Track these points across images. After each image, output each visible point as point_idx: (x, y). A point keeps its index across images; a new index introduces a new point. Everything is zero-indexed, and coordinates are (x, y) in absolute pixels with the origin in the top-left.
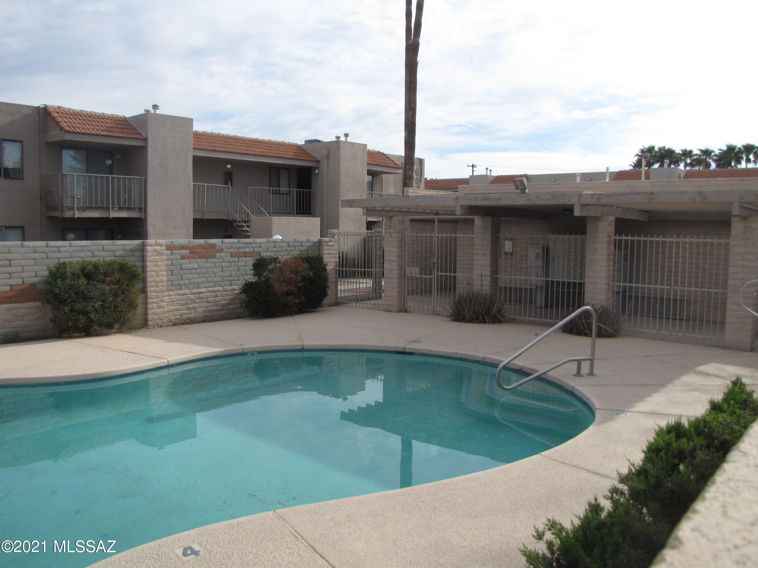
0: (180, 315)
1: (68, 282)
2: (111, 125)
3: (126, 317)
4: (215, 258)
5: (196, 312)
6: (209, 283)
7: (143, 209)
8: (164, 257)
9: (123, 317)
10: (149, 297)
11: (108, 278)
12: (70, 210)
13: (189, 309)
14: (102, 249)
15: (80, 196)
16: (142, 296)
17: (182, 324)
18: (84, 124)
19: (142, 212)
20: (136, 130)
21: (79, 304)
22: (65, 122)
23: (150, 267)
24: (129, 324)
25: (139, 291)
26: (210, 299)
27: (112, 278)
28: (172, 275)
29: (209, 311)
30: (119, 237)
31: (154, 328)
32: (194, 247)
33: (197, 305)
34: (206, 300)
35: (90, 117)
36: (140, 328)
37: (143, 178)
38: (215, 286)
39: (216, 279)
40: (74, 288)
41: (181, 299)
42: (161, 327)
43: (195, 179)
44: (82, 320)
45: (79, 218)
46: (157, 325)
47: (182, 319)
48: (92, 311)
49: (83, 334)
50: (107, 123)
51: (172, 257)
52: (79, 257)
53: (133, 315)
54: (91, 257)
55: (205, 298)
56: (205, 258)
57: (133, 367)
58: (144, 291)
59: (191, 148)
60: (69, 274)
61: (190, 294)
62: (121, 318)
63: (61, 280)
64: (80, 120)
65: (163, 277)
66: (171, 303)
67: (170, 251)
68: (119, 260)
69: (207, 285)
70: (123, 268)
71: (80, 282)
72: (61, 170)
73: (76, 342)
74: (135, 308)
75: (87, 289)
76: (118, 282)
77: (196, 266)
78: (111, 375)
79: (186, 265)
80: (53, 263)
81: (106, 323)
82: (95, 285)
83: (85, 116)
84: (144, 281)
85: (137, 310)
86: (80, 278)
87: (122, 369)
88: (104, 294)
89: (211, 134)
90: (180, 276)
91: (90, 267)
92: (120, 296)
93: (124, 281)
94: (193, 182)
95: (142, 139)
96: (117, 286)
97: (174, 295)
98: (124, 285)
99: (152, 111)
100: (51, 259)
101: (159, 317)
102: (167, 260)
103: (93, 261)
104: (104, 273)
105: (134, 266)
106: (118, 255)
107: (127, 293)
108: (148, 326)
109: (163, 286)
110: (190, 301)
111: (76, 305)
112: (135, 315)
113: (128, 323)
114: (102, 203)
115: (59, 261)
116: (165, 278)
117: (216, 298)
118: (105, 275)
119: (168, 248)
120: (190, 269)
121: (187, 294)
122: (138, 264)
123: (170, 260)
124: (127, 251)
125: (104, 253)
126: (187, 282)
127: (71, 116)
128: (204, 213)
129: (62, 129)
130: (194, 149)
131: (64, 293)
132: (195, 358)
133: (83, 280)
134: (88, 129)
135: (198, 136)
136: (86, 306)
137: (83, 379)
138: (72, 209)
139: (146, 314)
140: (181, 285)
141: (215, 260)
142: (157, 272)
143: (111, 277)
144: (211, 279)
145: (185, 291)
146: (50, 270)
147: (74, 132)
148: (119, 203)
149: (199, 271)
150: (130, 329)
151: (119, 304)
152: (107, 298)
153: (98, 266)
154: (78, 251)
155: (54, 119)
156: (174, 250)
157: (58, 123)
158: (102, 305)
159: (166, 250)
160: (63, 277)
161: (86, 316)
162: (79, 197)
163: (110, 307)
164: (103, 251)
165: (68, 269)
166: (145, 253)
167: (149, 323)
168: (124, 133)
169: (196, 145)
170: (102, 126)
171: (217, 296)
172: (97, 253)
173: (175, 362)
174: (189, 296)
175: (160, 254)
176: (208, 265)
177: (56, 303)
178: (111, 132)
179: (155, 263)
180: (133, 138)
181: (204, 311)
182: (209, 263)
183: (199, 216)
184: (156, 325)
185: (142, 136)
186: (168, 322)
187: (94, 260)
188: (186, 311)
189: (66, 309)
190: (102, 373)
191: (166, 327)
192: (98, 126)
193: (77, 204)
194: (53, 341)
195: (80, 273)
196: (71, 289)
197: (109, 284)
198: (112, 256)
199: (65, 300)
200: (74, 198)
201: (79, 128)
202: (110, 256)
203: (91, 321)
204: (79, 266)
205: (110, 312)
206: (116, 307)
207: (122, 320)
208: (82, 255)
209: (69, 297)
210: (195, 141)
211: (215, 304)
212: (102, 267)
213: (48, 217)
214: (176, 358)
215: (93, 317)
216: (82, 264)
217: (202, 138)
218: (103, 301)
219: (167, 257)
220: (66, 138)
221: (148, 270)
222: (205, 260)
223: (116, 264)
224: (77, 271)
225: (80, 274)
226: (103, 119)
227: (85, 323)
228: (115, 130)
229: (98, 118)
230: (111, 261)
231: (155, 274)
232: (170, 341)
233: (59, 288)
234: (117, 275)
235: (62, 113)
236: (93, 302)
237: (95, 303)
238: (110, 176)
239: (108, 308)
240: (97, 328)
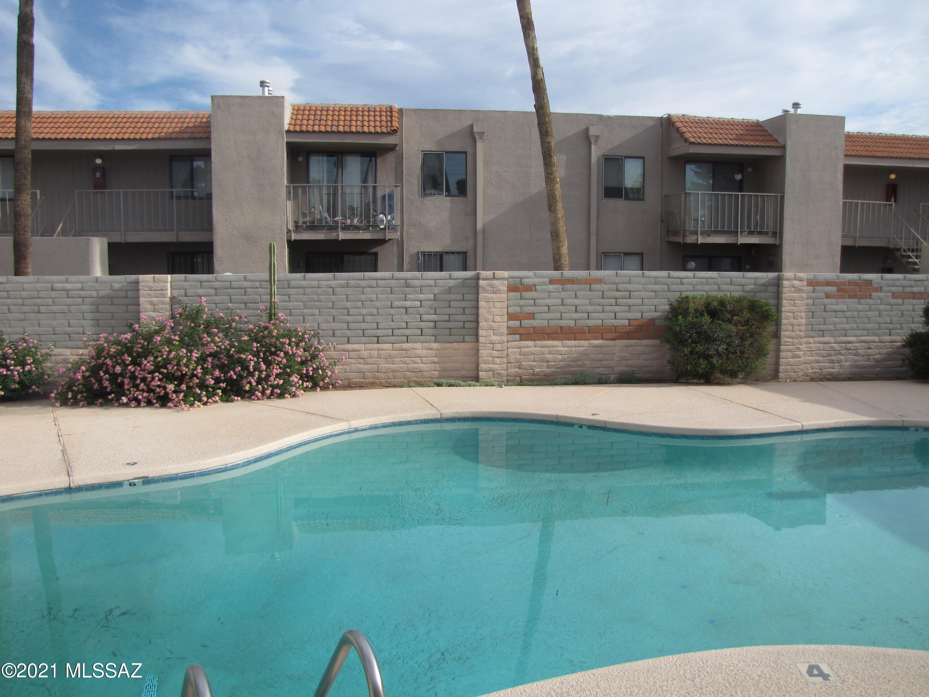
0: (820, 369)
1: (690, 319)
2: (741, 132)
3: (754, 366)
4: (870, 298)
5: (841, 366)
6: (860, 330)
7: (778, 233)
8: (804, 295)
9: (750, 365)
10: (782, 344)
11: (735, 318)
12: (693, 234)
13: (832, 362)
14: (729, 282)
15: (705, 217)
16: (774, 341)
17: (821, 380)
18: (711, 133)
19: (776, 237)
20: (771, 136)
21: (701, 345)
22: (690, 132)
23: (786, 306)
24: (757, 374)
25: (771, 336)
26: (861, 352)
27: (740, 318)
28: (813, 318)
29: (857, 367)
30: (748, 267)
31: (786, 381)
32: (843, 283)
33: (842, 357)
34: (854, 352)
35: (717, 124)
36: (768, 381)
37: (779, 195)
38: (868, 335)
39: (870, 326)
40: (696, 327)
41: (822, 348)
42: (795, 381)
43: (847, 194)
44: (703, 365)
45: (702, 244)
46: (790, 378)
47: (821, 374)
48: (715, 355)
49: (702, 381)
50: (737, 130)
51: (814, 295)
52: (704, 291)
53: (762, 364)
54: (716, 291)
55: (854, 350)
56: (857, 298)
57: (759, 427)
58: (777, 335)
59: (841, 156)
60: (691, 310)
61: (834, 343)
62: (747, 366)
63: (683, 317)
64: (706, 128)
65: (801, 320)
66: (809, 353)
67: (812, 288)
68: (750, 296)
69: (858, 332)
70: (753, 306)
71: (704, 321)
72: (684, 188)
73: (694, 390)
74: (765, 355)
75: (710, 329)
76: (747, 323)
77: (844, 307)
78: (733, 433)
79: (832, 306)
80: (674, 297)
81: (729, 370)
82: (720, 325)
83: (712, 124)
84: (778, 323)
85: (767, 358)
86: (703, 315)
87: (745, 428)
88: (730, 336)
89: (868, 135)
90: (822, 320)
91: (715, 303)
92: (748, 340)
93: (753, 322)
94: (843, 199)
95: (778, 147)
96: (745, 328)
97: (815, 343)
98: (753, 327)
99: (792, 111)
100: (673, 291)
101: (793, 369)
102: (807, 298)
103: (719, 296)
104: (731, 311)
105: (767, 305)
106: (747, 290)
107: (757, 336)
108: (778, 378)
109: (801, 331)
110: (833, 352)
111: (697, 346)
112: (765, 364)
113: (755, 373)
114: (729, 226)
115: (681, 294)
116: (803, 321)
117: (869, 351)
118: (732, 313)
119: (812, 283)
120: (836, 311)
121: (830, 343)
122: (772, 302)
123: (811, 298)
124: (760, 285)
125: (731, 287)
126: (832, 327)
127: (696, 125)
128: (856, 238)
129: (686, 140)
130: (846, 156)
131: (685, 332)
132: (837, 426)
133: (706, 318)
134: (715, 139)
135: (851, 138)
136: (708, 349)
137: (701, 434)
138: (696, 233)
139: (777, 364)
140: (823, 331)
141: (870, 301)
142: (794, 313)
143: (739, 316)
144: (863, 325)
145: (827, 338)
146: (671, 305)
147: (699, 144)
148: (749, 227)
149: (848, 314)
150: (757, 380)
151: (746, 349)
152: (733, 342)
153: (725, 302)
154: (702, 284)
155: (678, 129)
156: (818, 286)
157: (682, 134)
158: (726, 349)
159: (807, 286)
160: (685, 313)
161: (707, 360)
162: (703, 219)
163: (736, 352)
164: (731, 284)
165: (691, 304)
166: (780, 289)
167: (781, 375)
168: (757, 140)
169: (848, 150)
170: (731, 134)
171: (870, 348)
172: (724, 287)
173: (811, 428)
174: (833, 345)
175: (799, 291)
176: (860, 307)
177: (675, 343)
178: (741, 140)
179: (792, 302)
180: (768, 146)
181: (851, 366)
182: (862, 305)
183: (849, 243)
184: (788, 378)
185: (780, 143)
186: (803, 376)
187: (720, 294)
188: (827, 364)
189: (685, 350)
190: (723, 430)
191: (801, 381)
192: (726, 134)
193: (701, 227)
194: (670, 386)
195: (704, 309)
196: (693, 328)
197: (736, 325)
198: (740, 291)
199: (686, 340)
200: (698, 220)
201: (705, 138)
202: (738, 291)
203: (713, 366)
204: (703, 302)
205: (736, 358)
206: (742, 352)
207: (748, 369)
208: (707, 288)
209: (690, 337)
210: (847, 146)
211: (866, 358)
212: (729, 304)
213: (669, 243)
214: (812, 423)
215: (715, 362)
216: (706, 299)
217: (857, 141)
218: (728, 344)
219: (808, 294)
220: (691, 151)
221: (783, 310)
222: (857, 300)
223: (746, 301)
224: (701, 308)
225: (703, 311)
226: (732, 125)
227: (705, 368)
228: (747, 138)
229: (727, 125)
230: (740, 296)
231: (791, 315)
232: (805, 401)
233: (680, 325)
234: (746, 315)
235: (687, 122)
236: (716, 344)
237: (719, 346)
238: (740, 194)
239: (733, 353)
240: (718, 375)
